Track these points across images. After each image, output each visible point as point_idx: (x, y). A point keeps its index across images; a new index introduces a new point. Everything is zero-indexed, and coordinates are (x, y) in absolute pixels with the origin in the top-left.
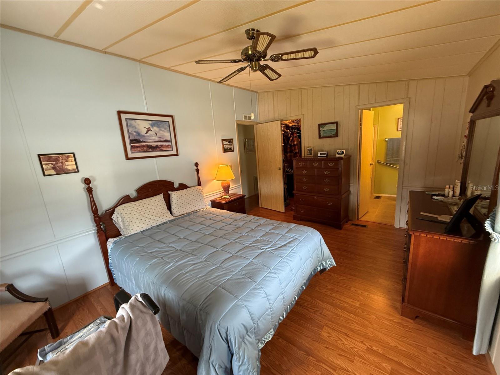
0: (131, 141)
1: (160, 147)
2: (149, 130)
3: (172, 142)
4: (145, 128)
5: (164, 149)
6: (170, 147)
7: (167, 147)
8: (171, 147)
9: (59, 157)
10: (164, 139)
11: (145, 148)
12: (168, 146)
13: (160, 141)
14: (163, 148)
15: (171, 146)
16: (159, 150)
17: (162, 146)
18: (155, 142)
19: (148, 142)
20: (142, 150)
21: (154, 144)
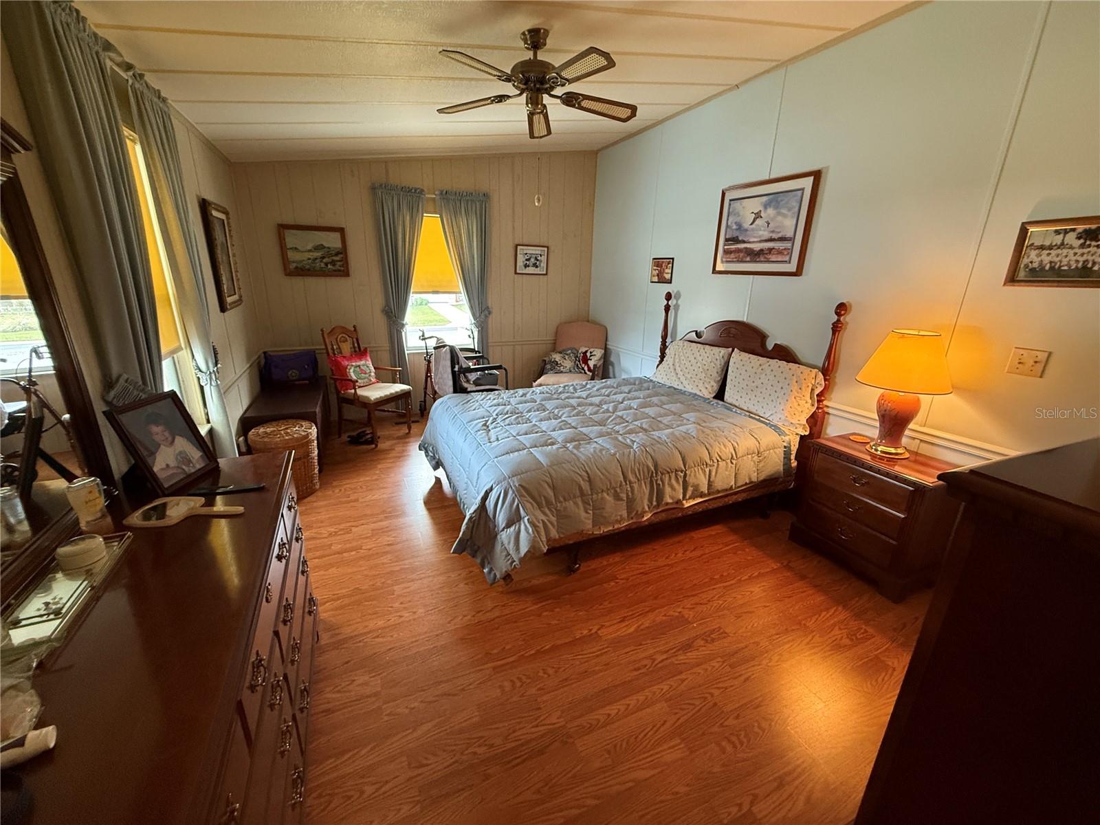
0: (727, 240)
1: (767, 254)
2: (758, 216)
3: (794, 242)
4: (753, 213)
5: (773, 258)
6: (786, 253)
7: (780, 252)
8: (788, 254)
9: (663, 262)
10: (780, 235)
11: (741, 255)
12: (783, 251)
13: (771, 240)
14: (770, 256)
15: (790, 251)
16: (762, 259)
17: (770, 250)
18: (761, 241)
19: (749, 242)
20: (736, 258)
21: (757, 247)
